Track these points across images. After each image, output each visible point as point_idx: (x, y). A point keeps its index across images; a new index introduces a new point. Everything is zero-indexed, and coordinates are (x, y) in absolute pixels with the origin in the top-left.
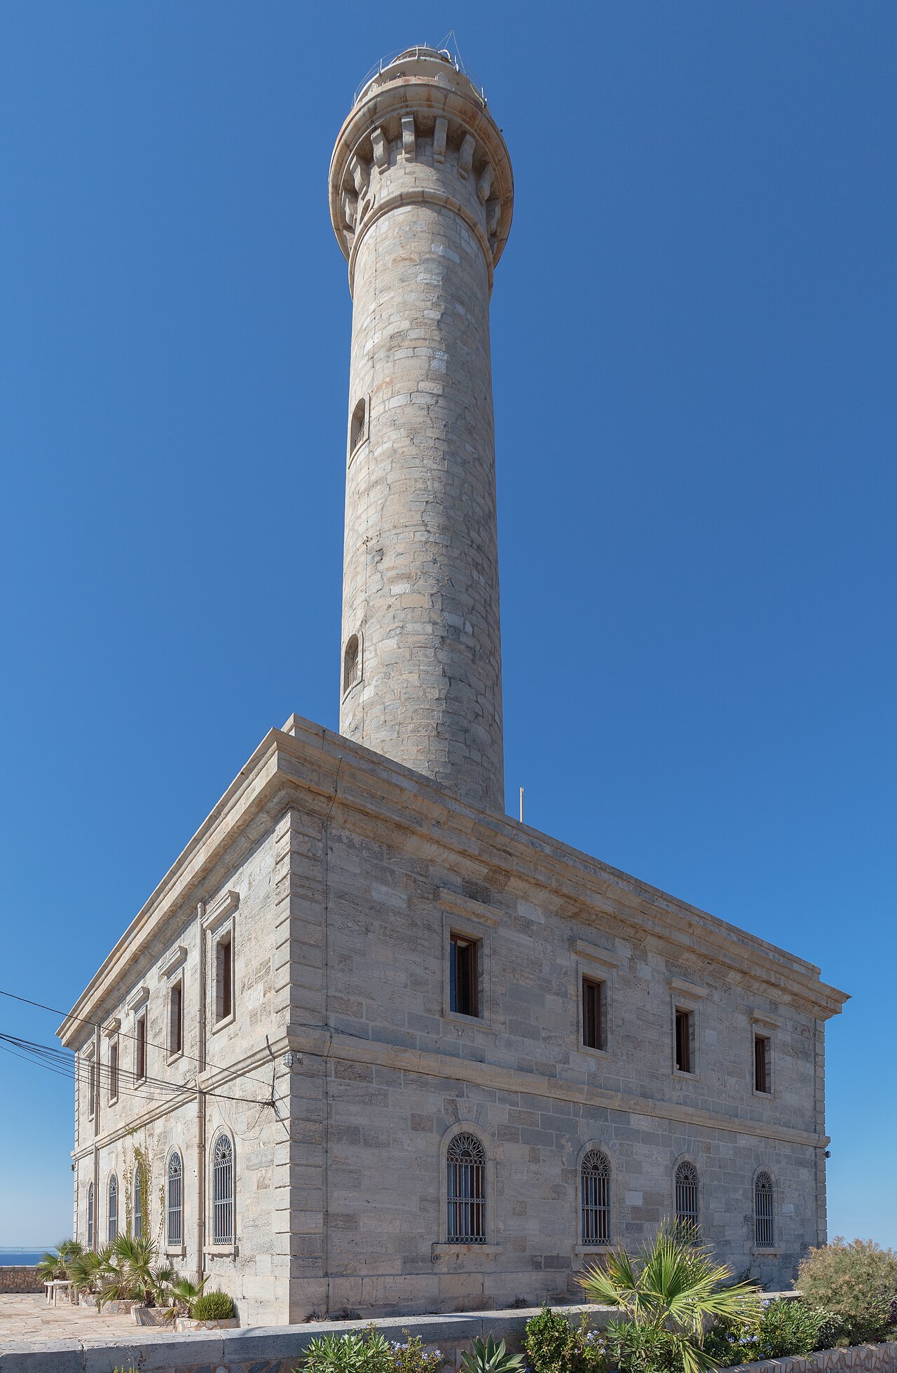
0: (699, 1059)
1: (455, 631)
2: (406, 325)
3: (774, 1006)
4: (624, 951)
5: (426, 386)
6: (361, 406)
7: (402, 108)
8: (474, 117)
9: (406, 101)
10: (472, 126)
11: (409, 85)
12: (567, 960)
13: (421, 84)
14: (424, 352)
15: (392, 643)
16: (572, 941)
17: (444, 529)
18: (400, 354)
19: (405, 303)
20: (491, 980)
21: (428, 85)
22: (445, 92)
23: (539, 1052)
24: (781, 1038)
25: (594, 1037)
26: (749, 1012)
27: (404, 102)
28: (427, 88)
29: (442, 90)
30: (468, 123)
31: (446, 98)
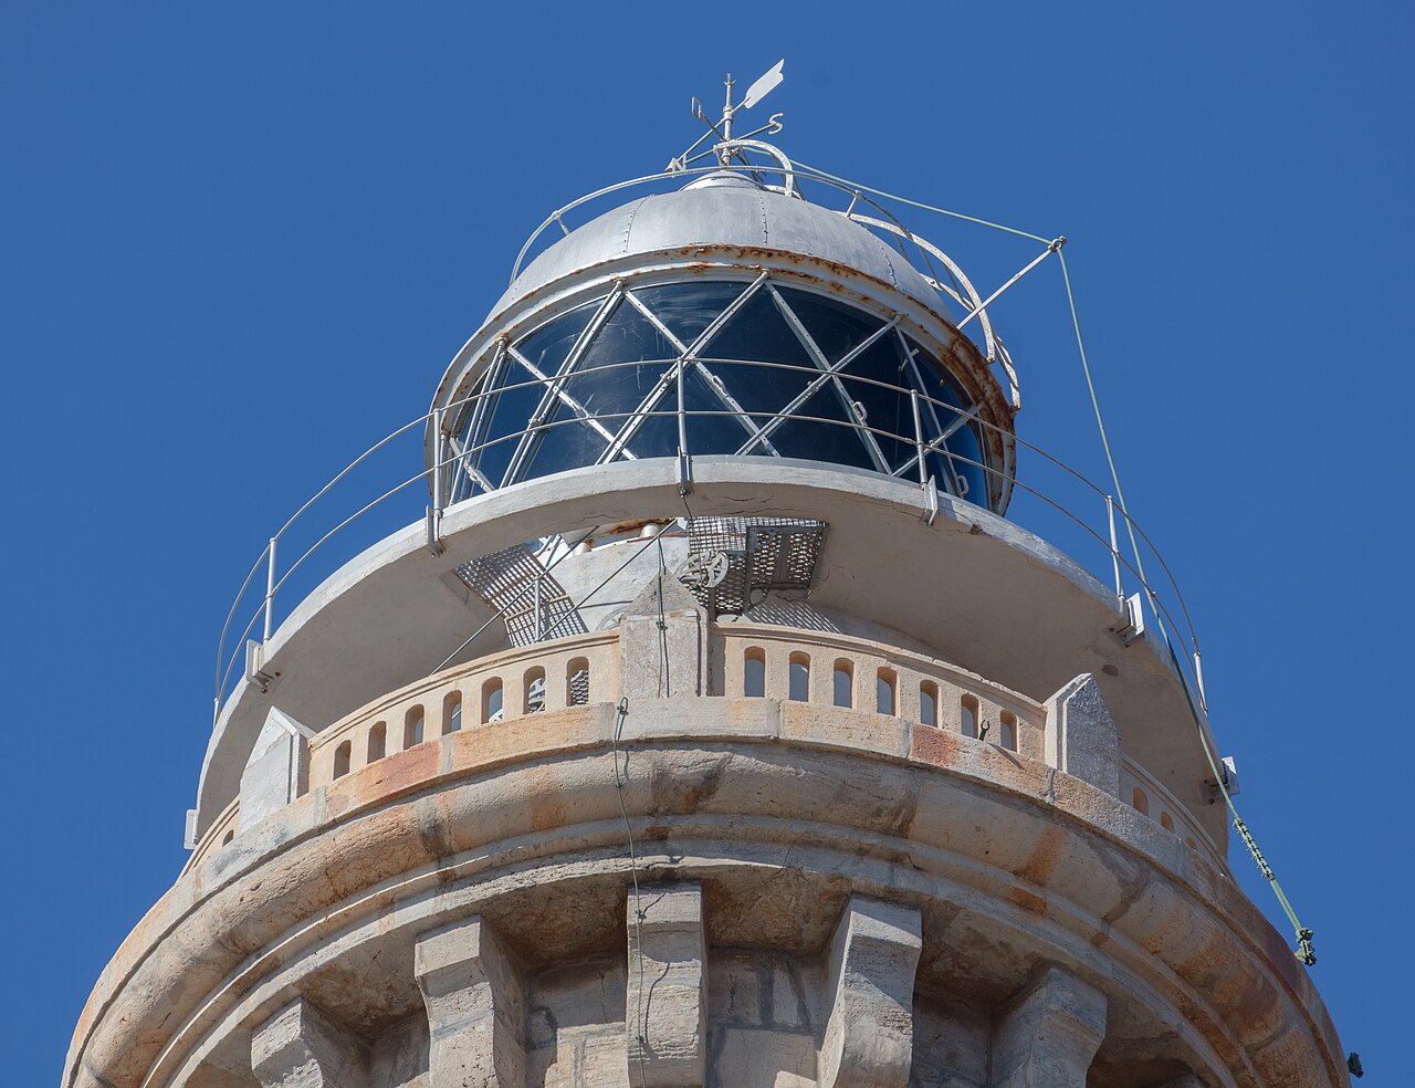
7: (862, 852)
8: (1250, 1010)
9: (902, 832)
10: (1223, 1049)
11: (946, 773)
13: (1011, 794)
21: (1049, 812)
22: (1132, 870)
27: (886, 832)
28: (1043, 824)
29: (1120, 860)
30: (1207, 1031)
31: (1130, 898)
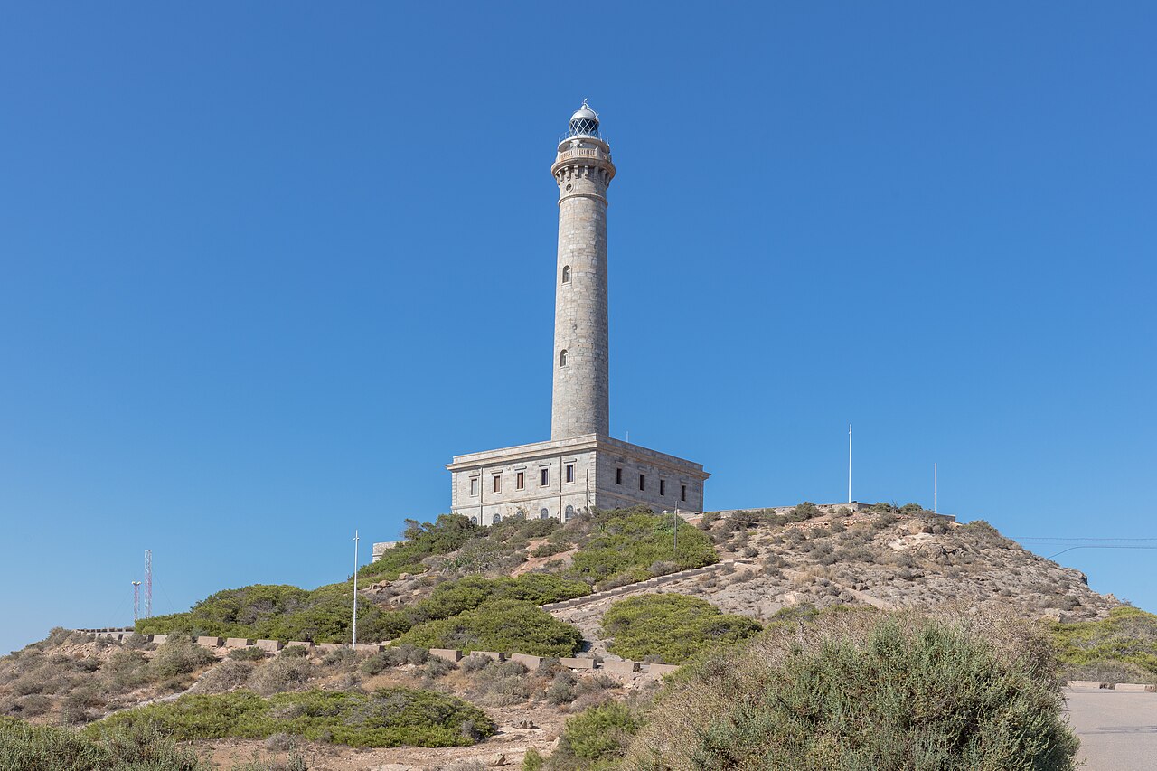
0: (665, 492)
1: (598, 355)
2: (584, 246)
3: (688, 477)
4: (649, 468)
5: (591, 270)
6: (566, 268)
12: (637, 471)
14: (590, 257)
15: (579, 358)
16: (638, 467)
17: (596, 321)
18: (583, 257)
19: (584, 237)
20: (623, 478)
23: (632, 492)
24: (689, 486)
25: (642, 488)
26: (680, 480)
